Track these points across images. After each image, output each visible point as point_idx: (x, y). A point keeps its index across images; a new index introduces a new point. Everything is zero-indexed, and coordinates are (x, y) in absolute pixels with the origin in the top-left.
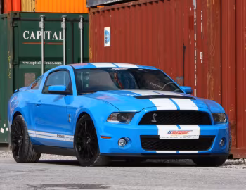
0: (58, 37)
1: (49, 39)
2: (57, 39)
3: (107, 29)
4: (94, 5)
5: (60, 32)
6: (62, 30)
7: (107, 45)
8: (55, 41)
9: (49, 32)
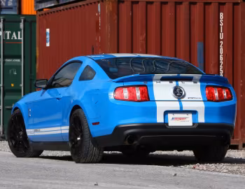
0: (17, 36)
1: (8, 38)
2: (16, 38)
3: (48, 30)
4: (40, 8)
5: (19, 33)
6: (20, 30)
7: (48, 45)
8: (14, 40)
9: (8, 33)
